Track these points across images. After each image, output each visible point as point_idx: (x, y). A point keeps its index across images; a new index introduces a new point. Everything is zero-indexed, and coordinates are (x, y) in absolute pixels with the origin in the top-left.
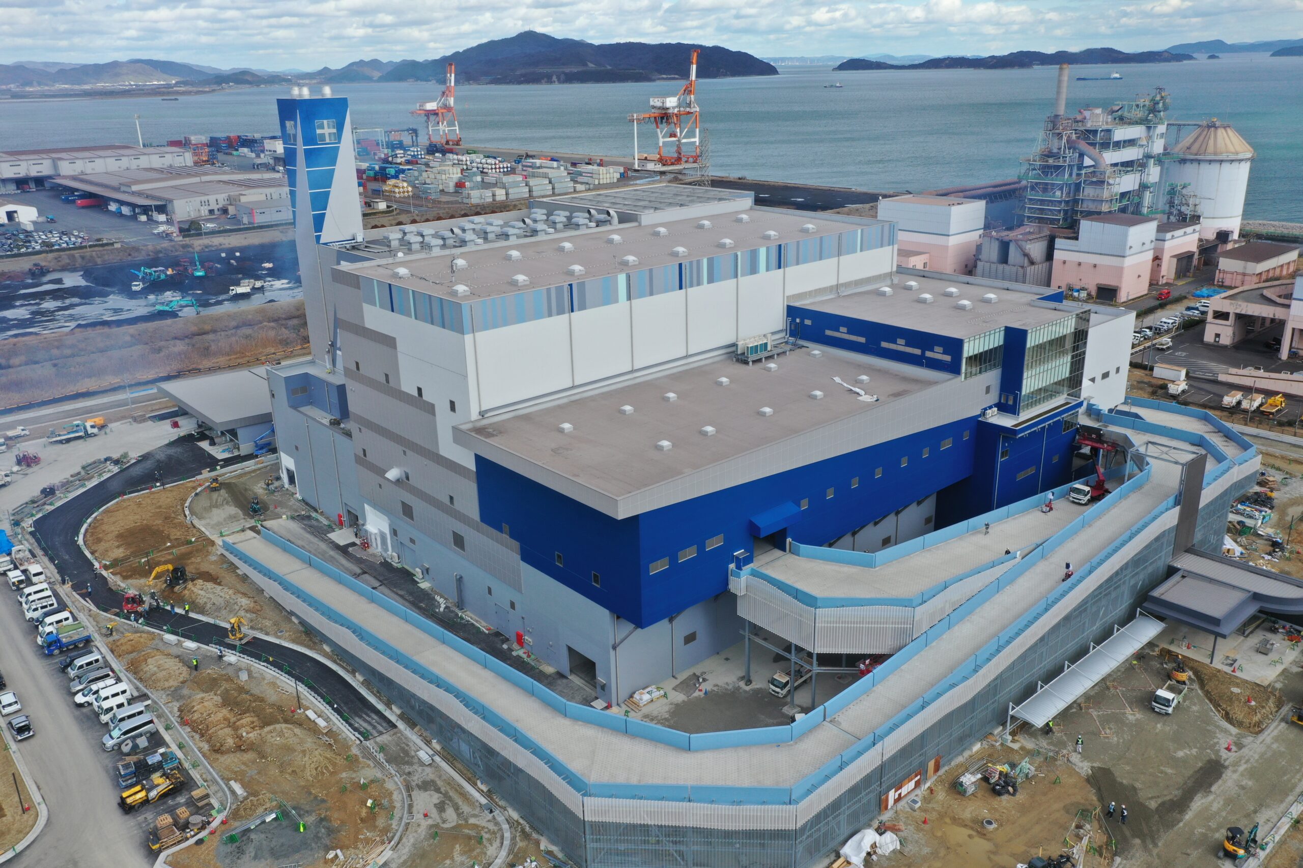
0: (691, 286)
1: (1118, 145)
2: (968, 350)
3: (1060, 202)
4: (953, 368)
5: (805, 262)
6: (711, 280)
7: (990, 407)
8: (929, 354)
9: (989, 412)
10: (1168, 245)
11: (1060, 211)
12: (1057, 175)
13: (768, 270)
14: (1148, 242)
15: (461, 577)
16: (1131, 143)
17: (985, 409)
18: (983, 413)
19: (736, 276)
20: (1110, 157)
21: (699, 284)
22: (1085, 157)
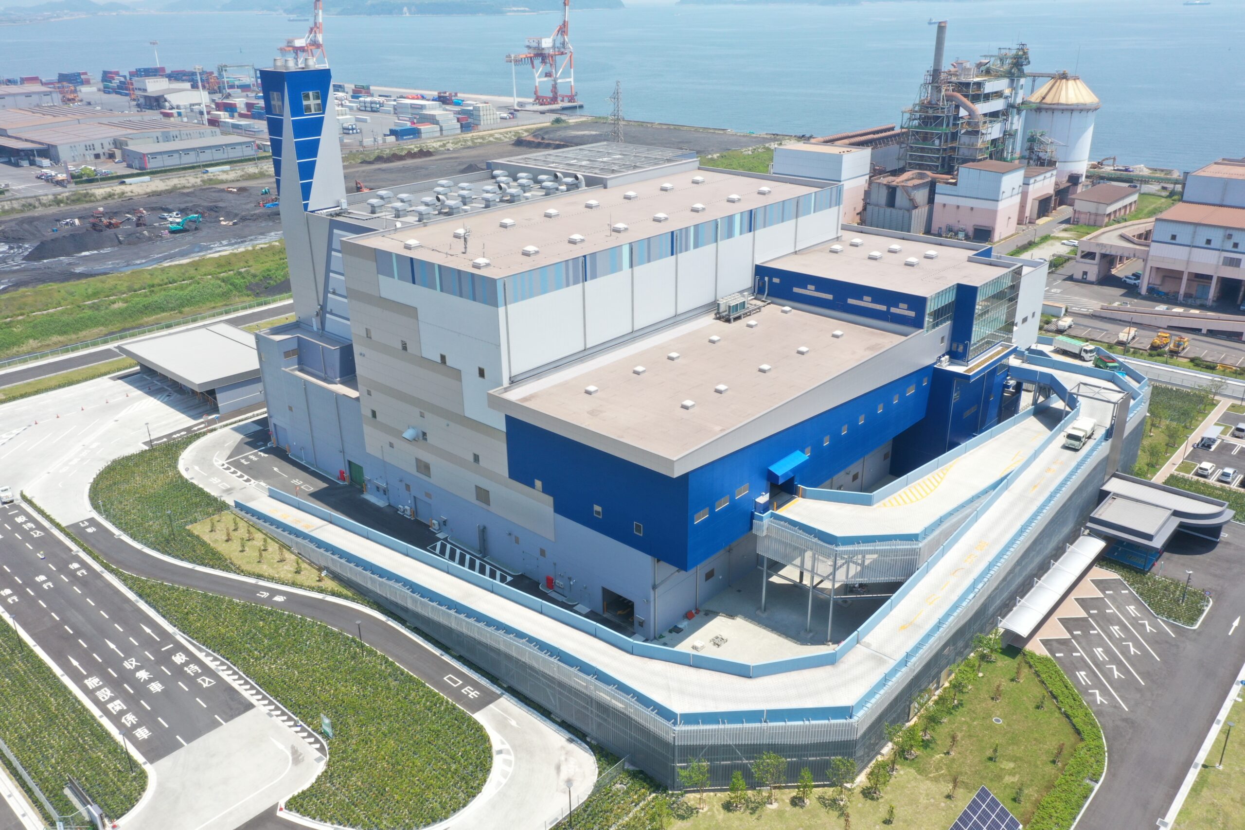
0: (681, 252)
1: (987, 97)
2: (930, 307)
3: (939, 150)
4: (918, 323)
5: (771, 224)
6: (696, 246)
7: (944, 355)
8: (893, 310)
9: (943, 359)
10: (1031, 187)
11: (938, 158)
12: (936, 125)
13: (741, 233)
14: (1017, 187)
15: (485, 528)
16: (998, 94)
17: (940, 357)
18: (939, 360)
19: (716, 241)
20: (981, 108)
21: (687, 250)
22: (961, 109)
